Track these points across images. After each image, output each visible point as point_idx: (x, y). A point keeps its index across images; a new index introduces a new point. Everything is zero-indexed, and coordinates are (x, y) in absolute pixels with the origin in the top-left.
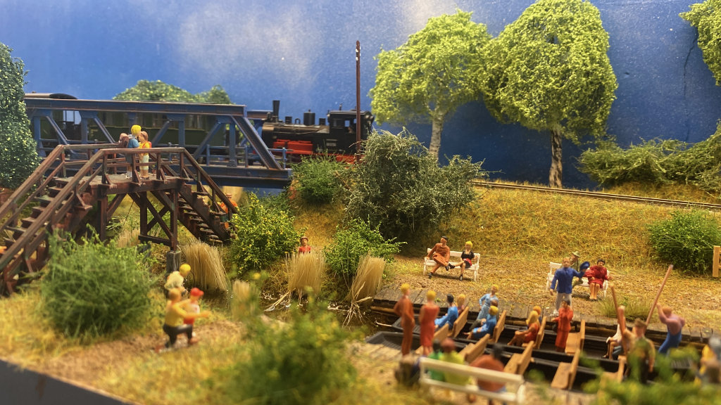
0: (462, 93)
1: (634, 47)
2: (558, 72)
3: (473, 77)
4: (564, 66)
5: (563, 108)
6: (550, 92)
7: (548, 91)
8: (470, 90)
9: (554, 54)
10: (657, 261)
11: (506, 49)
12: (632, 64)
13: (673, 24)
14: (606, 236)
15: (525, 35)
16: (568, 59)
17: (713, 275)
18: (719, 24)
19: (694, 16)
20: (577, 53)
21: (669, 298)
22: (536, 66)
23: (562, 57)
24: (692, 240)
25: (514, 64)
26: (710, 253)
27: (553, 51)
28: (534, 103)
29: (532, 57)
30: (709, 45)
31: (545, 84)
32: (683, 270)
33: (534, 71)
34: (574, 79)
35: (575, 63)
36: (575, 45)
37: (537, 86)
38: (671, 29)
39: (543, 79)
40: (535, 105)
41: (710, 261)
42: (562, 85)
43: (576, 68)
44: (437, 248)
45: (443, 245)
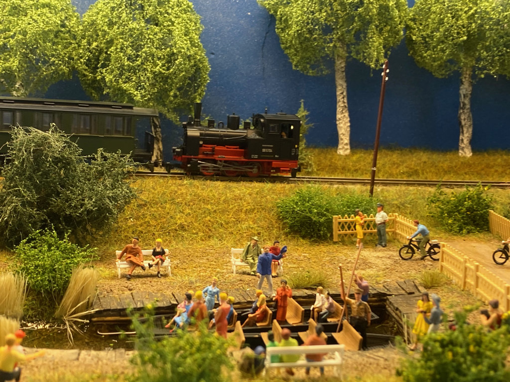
0: (56, 72)
1: (217, 28)
2: (164, 56)
3: (66, 54)
4: (168, 49)
5: (170, 91)
6: (157, 75)
7: (155, 75)
8: (65, 69)
9: (157, 37)
10: (290, 233)
11: (106, 28)
12: (217, 45)
13: (250, 8)
14: (243, 216)
15: (124, 15)
16: (172, 42)
17: (334, 240)
18: (298, 16)
19: (273, 5)
20: (180, 37)
21: (322, 265)
22: (142, 49)
23: (165, 40)
24: (317, 212)
25: (117, 44)
26: (330, 222)
27: (156, 34)
28: (144, 87)
29: (136, 38)
30: (288, 34)
31: (152, 67)
32: (310, 239)
33: (140, 53)
34: (180, 64)
35: (180, 47)
36: (178, 28)
37: (145, 68)
38: (249, 14)
39: (150, 62)
40: (145, 89)
41: (330, 229)
42: (168, 69)
43: (181, 52)
44: (129, 249)
45: (135, 245)
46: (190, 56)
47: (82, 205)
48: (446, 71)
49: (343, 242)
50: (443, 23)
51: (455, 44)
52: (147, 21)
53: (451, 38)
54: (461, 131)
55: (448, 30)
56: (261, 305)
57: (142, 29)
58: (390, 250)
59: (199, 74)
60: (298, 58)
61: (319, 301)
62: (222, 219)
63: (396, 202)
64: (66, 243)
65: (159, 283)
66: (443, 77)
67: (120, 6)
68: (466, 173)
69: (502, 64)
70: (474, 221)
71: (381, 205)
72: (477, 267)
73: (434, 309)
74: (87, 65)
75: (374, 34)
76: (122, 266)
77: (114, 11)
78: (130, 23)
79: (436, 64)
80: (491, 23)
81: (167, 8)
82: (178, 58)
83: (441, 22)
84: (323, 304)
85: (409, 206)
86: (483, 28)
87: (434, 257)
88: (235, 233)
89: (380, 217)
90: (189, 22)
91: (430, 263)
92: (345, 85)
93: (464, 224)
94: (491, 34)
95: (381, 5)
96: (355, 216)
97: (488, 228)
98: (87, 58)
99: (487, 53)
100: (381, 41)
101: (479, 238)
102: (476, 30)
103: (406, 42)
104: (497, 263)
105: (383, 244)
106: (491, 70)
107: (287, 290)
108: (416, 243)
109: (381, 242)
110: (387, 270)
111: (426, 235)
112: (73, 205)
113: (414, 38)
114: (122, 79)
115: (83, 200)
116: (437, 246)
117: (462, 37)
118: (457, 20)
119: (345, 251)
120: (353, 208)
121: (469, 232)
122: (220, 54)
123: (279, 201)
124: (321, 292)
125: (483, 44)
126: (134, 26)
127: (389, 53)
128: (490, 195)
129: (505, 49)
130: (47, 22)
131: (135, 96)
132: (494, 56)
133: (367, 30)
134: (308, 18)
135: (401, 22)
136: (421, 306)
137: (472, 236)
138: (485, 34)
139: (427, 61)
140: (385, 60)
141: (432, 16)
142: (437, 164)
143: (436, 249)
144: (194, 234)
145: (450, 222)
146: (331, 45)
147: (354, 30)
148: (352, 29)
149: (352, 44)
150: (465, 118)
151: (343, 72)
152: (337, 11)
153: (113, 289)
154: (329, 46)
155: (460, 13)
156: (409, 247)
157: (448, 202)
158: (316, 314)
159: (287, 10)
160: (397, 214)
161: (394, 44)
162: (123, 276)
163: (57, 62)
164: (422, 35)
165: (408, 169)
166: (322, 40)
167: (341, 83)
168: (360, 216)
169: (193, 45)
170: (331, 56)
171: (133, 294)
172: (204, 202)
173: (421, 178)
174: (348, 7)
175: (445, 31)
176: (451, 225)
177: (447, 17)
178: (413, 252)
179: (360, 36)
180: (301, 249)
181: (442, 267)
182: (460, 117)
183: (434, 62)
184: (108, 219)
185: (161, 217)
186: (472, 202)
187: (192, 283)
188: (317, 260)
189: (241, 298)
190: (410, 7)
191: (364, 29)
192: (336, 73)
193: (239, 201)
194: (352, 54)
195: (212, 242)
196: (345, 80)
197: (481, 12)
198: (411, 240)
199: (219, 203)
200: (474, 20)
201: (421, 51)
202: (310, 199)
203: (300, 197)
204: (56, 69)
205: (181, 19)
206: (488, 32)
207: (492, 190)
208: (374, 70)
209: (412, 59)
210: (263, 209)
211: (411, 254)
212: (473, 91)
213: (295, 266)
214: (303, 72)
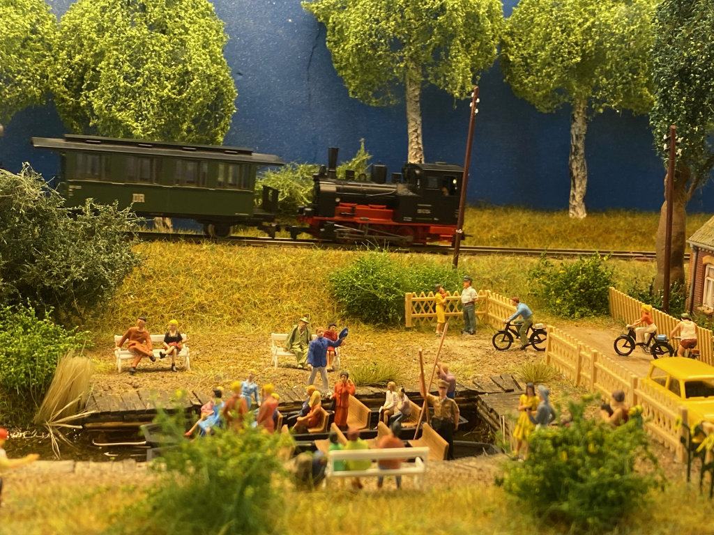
0: (24, 94)
1: (246, 39)
2: (174, 74)
3: (37, 70)
4: (180, 66)
5: (182, 124)
6: (165, 101)
7: (162, 101)
8: (36, 91)
9: (165, 49)
10: (347, 316)
11: (94, 36)
12: (246, 62)
13: (292, 13)
14: (284, 292)
16: (186, 57)
17: (407, 326)
18: (358, 25)
19: (323, 9)
20: (197, 50)
21: (391, 357)
22: (144, 65)
23: (176, 54)
24: (385, 288)
25: (109, 58)
26: (401, 301)
27: (163, 44)
28: (146, 116)
29: (136, 50)
30: (343, 49)
31: (158, 90)
32: (375, 323)
33: (141, 71)
34: (197, 86)
35: (197, 64)
36: (193, 38)
37: (148, 92)
38: (290, 20)
39: (155, 83)
40: (148, 119)
41: (401, 310)
42: (180, 93)
43: (198, 70)
44: (133, 334)
45: (141, 328)
46: (210, 75)
47: (67, 274)
48: (553, 104)
49: (418, 329)
50: (550, 39)
51: (565, 68)
52: (151, 28)
53: (561, 58)
54: (572, 183)
55: (557, 48)
56: (314, 405)
57: (144, 38)
58: (480, 339)
59: (221, 102)
60: (356, 82)
61: (390, 401)
62: (257, 296)
63: (488, 276)
64: (48, 324)
65: (174, 378)
66: (550, 111)
67: (113, 5)
68: (578, 240)
69: (627, 95)
70: (590, 301)
71: (469, 279)
72: (595, 355)
73: (541, 405)
74: (66, 86)
75: (459, 52)
76: (123, 357)
77: (106, 12)
78: (127, 29)
79: (540, 93)
80: (613, 40)
81: (179, 10)
82: (194, 79)
83: (547, 38)
84: (395, 405)
85: (505, 281)
86: (602, 47)
87: (539, 346)
88: (273, 315)
89: (467, 295)
90: (208, 29)
91: (533, 354)
92: (419, 120)
93: (577, 305)
94: (612, 54)
95: (467, 13)
96: (435, 294)
97: (608, 310)
98: (67, 76)
99: (607, 80)
100: (468, 61)
101: (596, 323)
102: (593, 49)
103: (501, 64)
104: (620, 354)
105: (471, 330)
106: (612, 102)
107: (349, 385)
108: (514, 328)
109: (469, 328)
110: (477, 363)
111: (529, 317)
112: (54, 273)
113: (511, 58)
114: (116, 106)
115: (69, 267)
116: (542, 331)
117: (575, 58)
118: (569, 35)
119: (422, 340)
120: (432, 283)
121: (582, 316)
122: (249, 75)
123: (332, 273)
124: (393, 389)
125: (602, 68)
126: (133, 34)
127: (478, 77)
128: (610, 268)
129: (630, 74)
130: (12, 26)
131: (134, 129)
132: (616, 84)
133: (450, 46)
134: (371, 28)
135: (494, 36)
136: (524, 401)
137: (586, 321)
138: (605, 55)
139: (528, 89)
140: (473, 86)
141: (535, 30)
142: (540, 227)
143: (542, 336)
144: (218, 316)
145: (558, 302)
146: (402, 66)
147: (433, 45)
148: (430, 45)
149: (429, 65)
150: (578, 167)
151: (417, 102)
152: (410, 19)
153: (112, 386)
154: (399, 67)
155: (572, 26)
156: (505, 332)
157: (556, 276)
158: (386, 418)
159: (342, 16)
160: (489, 291)
161: (485, 65)
162: (125, 370)
163: (25, 81)
164: (522, 55)
165: (502, 234)
166: (389, 59)
167: (414, 117)
168: (441, 293)
169: (214, 61)
170: (401, 81)
171: (140, 392)
172: (231, 274)
173: (520, 246)
174: (424, 14)
175: (553, 50)
176: (560, 306)
177: (555, 30)
178: (511, 340)
179: (440, 54)
180: (362, 337)
181: (549, 357)
182: (571, 165)
183: (538, 91)
184: (102, 293)
185: (172, 293)
186: (587, 275)
187: (219, 378)
188: (384, 351)
189: (286, 397)
190: (505, 16)
191: (446, 45)
192: (408, 104)
193: (278, 273)
194: (429, 79)
195: (243, 327)
196: (419, 113)
197: (600, 24)
198: (508, 324)
199: (251, 276)
200: (591, 36)
201: (520, 77)
202: (375, 270)
203: (361, 267)
204: (24, 92)
205: (197, 26)
206: (608, 52)
207: (613, 262)
208: (459, 100)
209: (508, 87)
210: (311, 284)
211: (508, 343)
212: (588, 130)
213: (355, 358)
214: (364, 101)
